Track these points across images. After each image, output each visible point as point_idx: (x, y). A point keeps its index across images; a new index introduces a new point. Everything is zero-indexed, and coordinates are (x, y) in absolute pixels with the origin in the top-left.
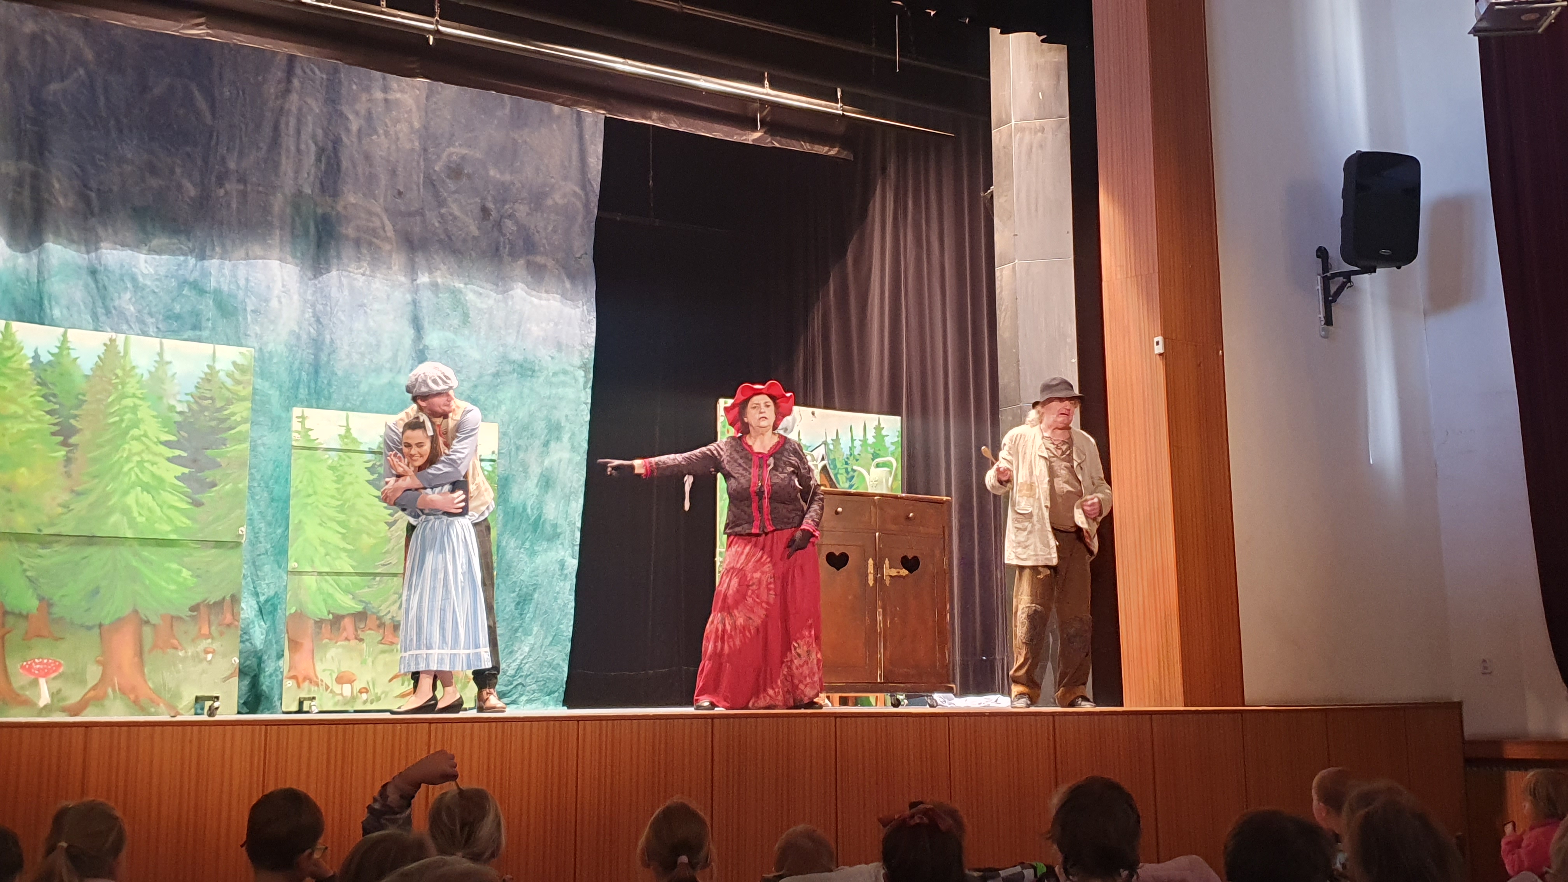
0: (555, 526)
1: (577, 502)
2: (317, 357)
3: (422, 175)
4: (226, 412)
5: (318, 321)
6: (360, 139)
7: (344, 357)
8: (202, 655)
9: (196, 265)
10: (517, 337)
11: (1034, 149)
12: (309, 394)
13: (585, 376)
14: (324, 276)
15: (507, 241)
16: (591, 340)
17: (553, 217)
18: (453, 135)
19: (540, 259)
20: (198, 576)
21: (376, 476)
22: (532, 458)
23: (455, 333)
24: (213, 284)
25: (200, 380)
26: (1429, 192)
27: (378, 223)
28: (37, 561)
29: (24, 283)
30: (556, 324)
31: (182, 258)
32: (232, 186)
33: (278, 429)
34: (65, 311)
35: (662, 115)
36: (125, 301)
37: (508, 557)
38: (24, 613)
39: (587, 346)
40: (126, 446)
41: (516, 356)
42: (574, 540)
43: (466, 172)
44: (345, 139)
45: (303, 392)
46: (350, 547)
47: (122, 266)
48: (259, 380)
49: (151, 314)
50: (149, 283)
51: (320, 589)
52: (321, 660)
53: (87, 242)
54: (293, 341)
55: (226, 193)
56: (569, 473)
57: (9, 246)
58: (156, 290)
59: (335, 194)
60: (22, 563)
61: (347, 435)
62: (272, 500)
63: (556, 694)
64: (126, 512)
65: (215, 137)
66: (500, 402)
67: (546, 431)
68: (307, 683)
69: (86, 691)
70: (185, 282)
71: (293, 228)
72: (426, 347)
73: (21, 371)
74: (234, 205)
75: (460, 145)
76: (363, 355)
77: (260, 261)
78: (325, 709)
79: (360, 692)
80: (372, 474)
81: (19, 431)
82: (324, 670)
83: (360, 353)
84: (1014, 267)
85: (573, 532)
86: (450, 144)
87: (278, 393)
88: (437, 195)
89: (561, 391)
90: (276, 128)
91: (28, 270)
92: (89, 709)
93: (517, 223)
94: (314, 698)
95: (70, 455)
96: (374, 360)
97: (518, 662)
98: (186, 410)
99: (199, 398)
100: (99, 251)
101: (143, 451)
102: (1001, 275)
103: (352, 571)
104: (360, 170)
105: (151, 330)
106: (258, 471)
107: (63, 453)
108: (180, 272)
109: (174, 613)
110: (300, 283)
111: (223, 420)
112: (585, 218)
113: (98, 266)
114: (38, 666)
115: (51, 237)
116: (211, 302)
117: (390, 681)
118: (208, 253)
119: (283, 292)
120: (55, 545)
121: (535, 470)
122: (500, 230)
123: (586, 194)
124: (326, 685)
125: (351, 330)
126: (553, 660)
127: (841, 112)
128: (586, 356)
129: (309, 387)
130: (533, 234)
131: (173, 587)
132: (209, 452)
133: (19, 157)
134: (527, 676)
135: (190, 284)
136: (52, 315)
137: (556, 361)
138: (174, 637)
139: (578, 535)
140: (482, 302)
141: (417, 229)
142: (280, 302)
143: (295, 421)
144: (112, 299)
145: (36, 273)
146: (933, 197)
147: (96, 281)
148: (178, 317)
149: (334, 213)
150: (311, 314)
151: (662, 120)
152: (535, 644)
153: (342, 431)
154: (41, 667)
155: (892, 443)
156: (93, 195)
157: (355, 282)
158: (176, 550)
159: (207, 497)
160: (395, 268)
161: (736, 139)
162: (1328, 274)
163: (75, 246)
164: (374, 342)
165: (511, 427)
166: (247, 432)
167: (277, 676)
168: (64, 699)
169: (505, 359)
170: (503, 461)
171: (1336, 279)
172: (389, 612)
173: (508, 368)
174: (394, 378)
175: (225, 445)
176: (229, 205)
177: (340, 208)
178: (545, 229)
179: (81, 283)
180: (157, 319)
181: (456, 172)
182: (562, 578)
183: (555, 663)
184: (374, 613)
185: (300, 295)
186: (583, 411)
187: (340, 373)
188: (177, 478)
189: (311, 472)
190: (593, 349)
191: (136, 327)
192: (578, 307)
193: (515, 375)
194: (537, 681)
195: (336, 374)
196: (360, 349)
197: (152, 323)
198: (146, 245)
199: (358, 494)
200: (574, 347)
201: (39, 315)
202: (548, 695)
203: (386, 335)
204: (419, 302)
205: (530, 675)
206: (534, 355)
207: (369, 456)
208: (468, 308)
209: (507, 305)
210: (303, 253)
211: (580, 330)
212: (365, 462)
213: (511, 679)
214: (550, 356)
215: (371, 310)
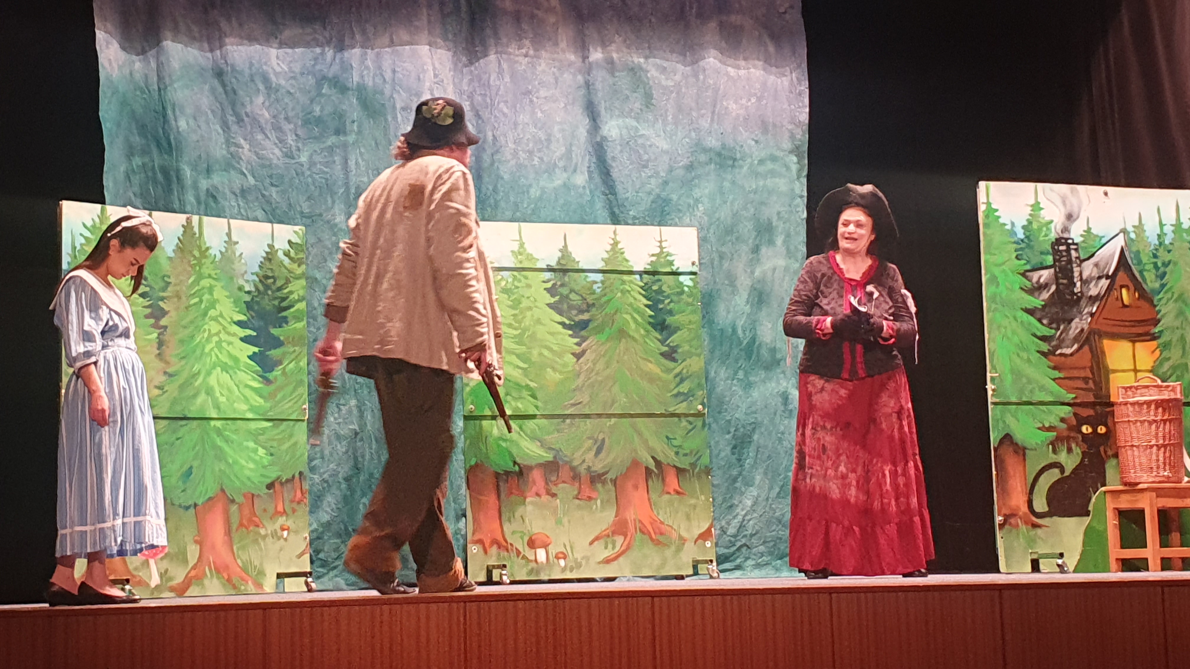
0: (773, 351)
2: (478, 158)
5: (478, 115)
7: (509, 157)
9: (334, 57)
10: (712, 120)
13: (798, 163)
14: (481, 61)
16: (804, 116)
19: (735, 19)
21: (558, 298)
22: (740, 267)
23: (637, 119)
24: (356, 79)
29: (143, 92)
30: (759, 99)
31: (318, 50)
34: (192, 122)
36: (258, 106)
37: (719, 390)
39: (799, 125)
41: (712, 142)
47: (251, 65)
50: (283, 82)
52: (510, 521)
53: (209, 40)
57: (123, 48)
58: (292, 91)
61: (521, 251)
66: (697, 201)
67: (754, 234)
68: (494, 549)
70: (324, 78)
71: (442, 5)
72: (604, 139)
76: (531, 153)
77: (407, 47)
78: (517, 579)
79: (557, 558)
80: (553, 296)
82: (513, 533)
83: (529, 151)
89: (769, 182)
91: (146, 76)
94: (505, 566)
96: (545, 159)
97: (740, 518)
100: (224, 49)
105: (290, 138)
108: (318, 67)
110: (455, 71)
113: (223, 66)
115: (168, 34)
116: (354, 100)
117: (591, 543)
118: (347, 42)
119: (435, 83)
121: (744, 282)
124: (516, 549)
125: (516, 124)
128: (798, 137)
134: (752, 535)
135: (330, 80)
136: (178, 128)
137: (762, 146)
140: (667, 79)
144: (243, 104)
145: (155, 79)
147: (224, 86)
148: (319, 121)
152: (759, 496)
153: (516, 247)
157: (517, 66)
160: (563, 45)
163: (197, 44)
164: (544, 137)
165: (712, 231)
169: (699, 147)
170: (704, 273)
172: (584, 461)
173: (703, 158)
174: (568, 178)
179: (207, 87)
180: (296, 125)
182: (786, 413)
184: (566, 463)
185: (454, 84)
186: (797, 206)
187: (506, 177)
190: (806, 128)
192: (786, 76)
193: (713, 166)
194: (765, 542)
195: (502, 178)
196: (528, 146)
197: (290, 130)
198: (276, 38)
199: (539, 321)
200: (782, 126)
201: (163, 128)
202: (781, 559)
203: (556, 128)
204: (593, 84)
205: (755, 534)
206: (735, 140)
207: (548, 275)
208: (650, 88)
209: (698, 80)
210: (455, 35)
211: (789, 106)
212: (544, 282)
213: (732, 539)
214: (753, 139)
215: (537, 98)
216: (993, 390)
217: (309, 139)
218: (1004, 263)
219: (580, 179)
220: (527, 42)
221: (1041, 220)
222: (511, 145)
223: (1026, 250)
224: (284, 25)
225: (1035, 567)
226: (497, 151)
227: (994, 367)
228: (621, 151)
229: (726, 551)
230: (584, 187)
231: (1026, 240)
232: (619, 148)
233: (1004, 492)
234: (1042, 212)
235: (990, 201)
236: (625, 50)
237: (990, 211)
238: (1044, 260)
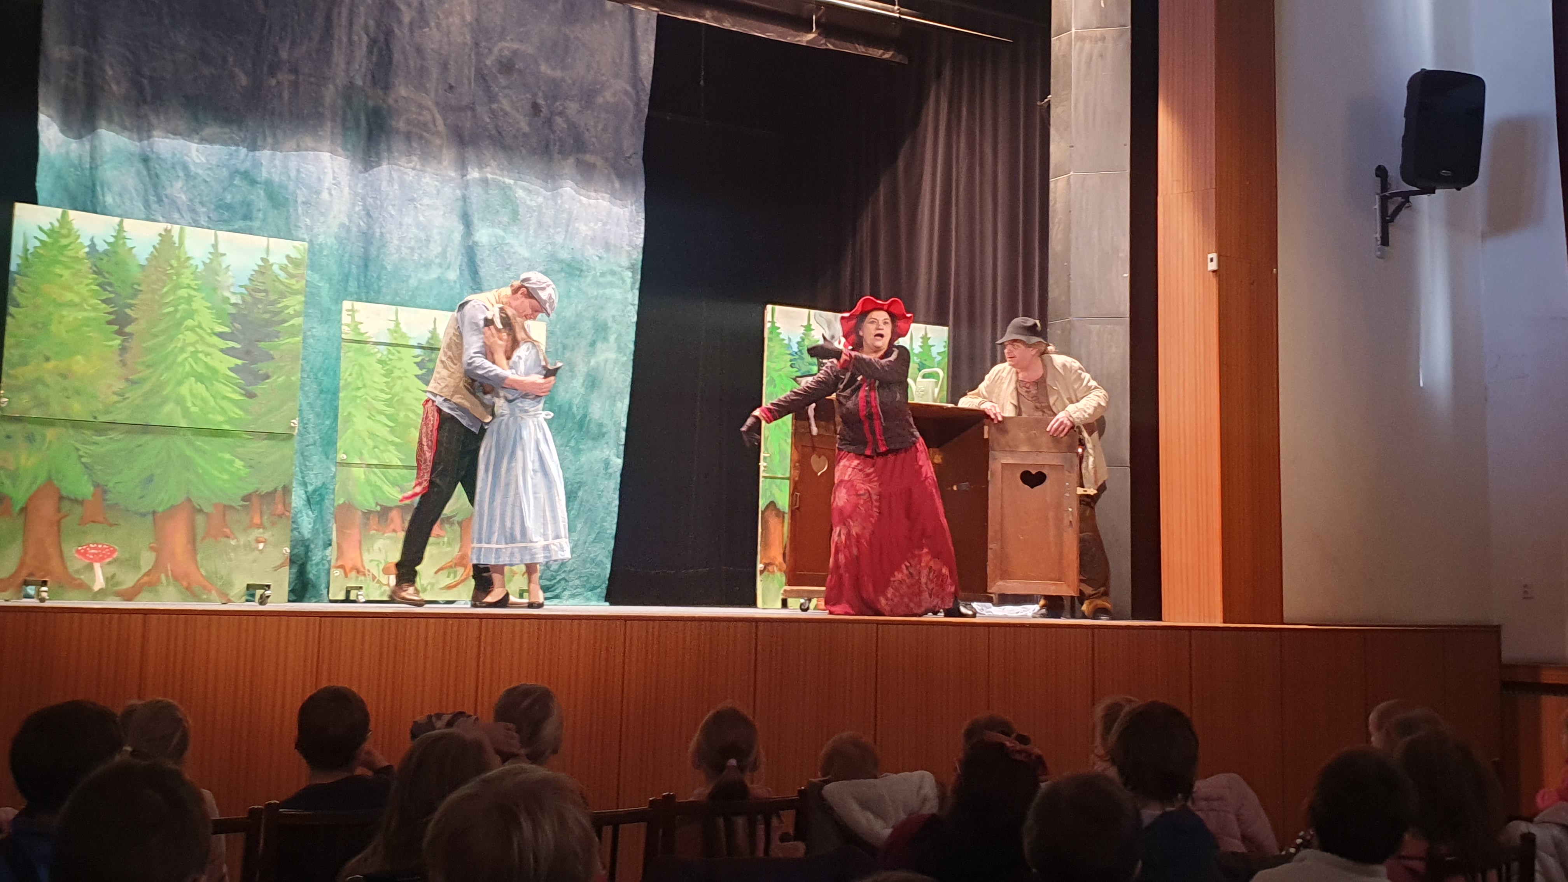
0: (600, 425)
1: (623, 403)
2: (366, 250)
3: (473, 69)
4: (279, 305)
5: (368, 215)
6: (412, 32)
8: (254, 544)
9: (247, 155)
10: (566, 236)
11: (1094, 58)
12: (359, 287)
13: (633, 278)
14: (375, 169)
15: (557, 138)
16: (640, 241)
17: (603, 115)
18: (504, 29)
19: (589, 158)
20: (251, 467)
21: (424, 371)
22: (578, 358)
23: (504, 230)
24: (264, 174)
25: (253, 273)
26: (1493, 112)
27: (427, 116)
28: (93, 447)
29: (76, 169)
30: (605, 224)
31: (234, 148)
32: (284, 77)
33: (327, 321)
34: (117, 198)
35: (716, 13)
36: (177, 189)
38: (80, 498)
39: (635, 247)
40: (181, 336)
41: (564, 255)
42: (619, 439)
43: (517, 67)
44: (396, 30)
45: (352, 285)
46: (398, 440)
47: (174, 154)
48: (309, 272)
49: (202, 203)
50: (200, 172)
51: (368, 482)
52: (368, 550)
53: (139, 130)
54: (344, 234)
55: (278, 83)
56: (615, 374)
57: (62, 131)
58: (208, 180)
59: (387, 87)
60: (78, 450)
61: (396, 329)
62: (322, 391)
63: (599, 590)
64: (180, 401)
65: (267, 27)
67: (593, 331)
68: (354, 573)
69: (140, 576)
70: (237, 172)
71: (344, 120)
72: (476, 243)
73: (76, 259)
74: (286, 95)
75: (512, 40)
76: (412, 249)
77: (311, 153)
78: (371, 599)
80: (421, 369)
81: (76, 319)
82: (371, 561)
83: (410, 248)
84: (1069, 178)
85: (618, 432)
86: (502, 37)
87: (328, 285)
88: (488, 90)
89: (608, 291)
90: (328, 19)
91: (80, 156)
92: (142, 595)
93: (567, 120)
94: (361, 588)
95: (126, 344)
96: (424, 256)
98: (240, 302)
99: (253, 290)
100: (151, 140)
101: (197, 342)
102: (1056, 187)
103: (400, 464)
104: (411, 63)
105: (202, 219)
106: (307, 362)
107: (118, 342)
108: (233, 162)
109: (226, 502)
110: (351, 176)
111: (276, 313)
112: (635, 117)
113: (150, 154)
114: (93, 551)
115: (103, 123)
116: (262, 192)
117: (438, 571)
118: (259, 143)
119: (334, 184)
120: (110, 432)
121: (581, 369)
122: (550, 128)
123: (637, 92)
124: (372, 574)
125: (401, 224)
126: (597, 556)
127: (897, 15)
128: (634, 257)
129: (359, 280)
130: (583, 132)
131: (225, 477)
132: (262, 345)
133: (73, 43)
134: (570, 571)
135: (241, 174)
136: (105, 202)
137: (604, 261)
138: (226, 526)
139: (623, 434)
140: (531, 200)
141: (468, 125)
142: (331, 194)
143: (344, 313)
144: (163, 187)
145: (88, 159)
146: (988, 102)
147: (148, 169)
148: (229, 207)
149: (385, 106)
150: (361, 208)
151: (716, 20)
152: (578, 540)
153: (392, 325)
154: (96, 551)
155: (939, 354)
156: (145, 82)
157: (406, 176)
158: (229, 440)
159: (260, 389)
160: (445, 163)
161: (789, 40)
162: (1387, 194)
163: (127, 133)
164: (424, 238)
165: (558, 326)
166: (300, 325)
167: (323, 565)
168: (118, 583)
169: (553, 257)
171: (1395, 199)
173: (556, 267)
174: (442, 273)
175: (278, 337)
176: (280, 96)
177: (391, 101)
178: (596, 127)
179: (133, 170)
180: (208, 209)
181: (507, 66)
182: (607, 477)
183: (599, 559)
185: (350, 187)
186: (630, 312)
187: (389, 267)
188: (230, 369)
189: (361, 366)
190: (641, 250)
191: (188, 216)
192: (626, 207)
193: (563, 274)
194: (580, 577)
195: (386, 268)
196: (410, 243)
197: (204, 213)
198: (198, 134)
199: (407, 389)
200: (622, 248)
201: (91, 201)
202: (590, 591)
203: (435, 231)
204: (469, 198)
205: (573, 570)
206: (582, 255)
207: (418, 351)
208: (518, 206)
209: (556, 204)
210: (353, 146)
211: (629, 231)
212: (414, 357)
213: (554, 574)
214: (598, 256)
215: (420, 204)
216: (765, 467)
217: (220, 221)
218: (780, 370)
219: (452, 275)
220: (415, 158)
221: (812, 339)
222: (396, 242)
223: (799, 361)
224: (206, 124)
225: (784, 604)
226: (384, 246)
227: (766, 449)
228: (489, 255)
229: (548, 583)
230: (455, 282)
231: (799, 353)
232: (488, 252)
233: (766, 545)
234: (813, 332)
235: (775, 320)
236: (498, 172)
237: (774, 328)
238: (811, 369)
